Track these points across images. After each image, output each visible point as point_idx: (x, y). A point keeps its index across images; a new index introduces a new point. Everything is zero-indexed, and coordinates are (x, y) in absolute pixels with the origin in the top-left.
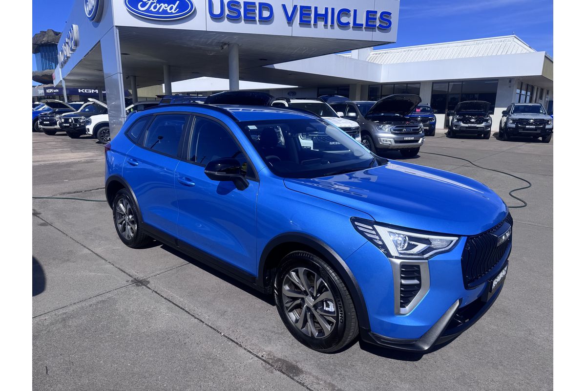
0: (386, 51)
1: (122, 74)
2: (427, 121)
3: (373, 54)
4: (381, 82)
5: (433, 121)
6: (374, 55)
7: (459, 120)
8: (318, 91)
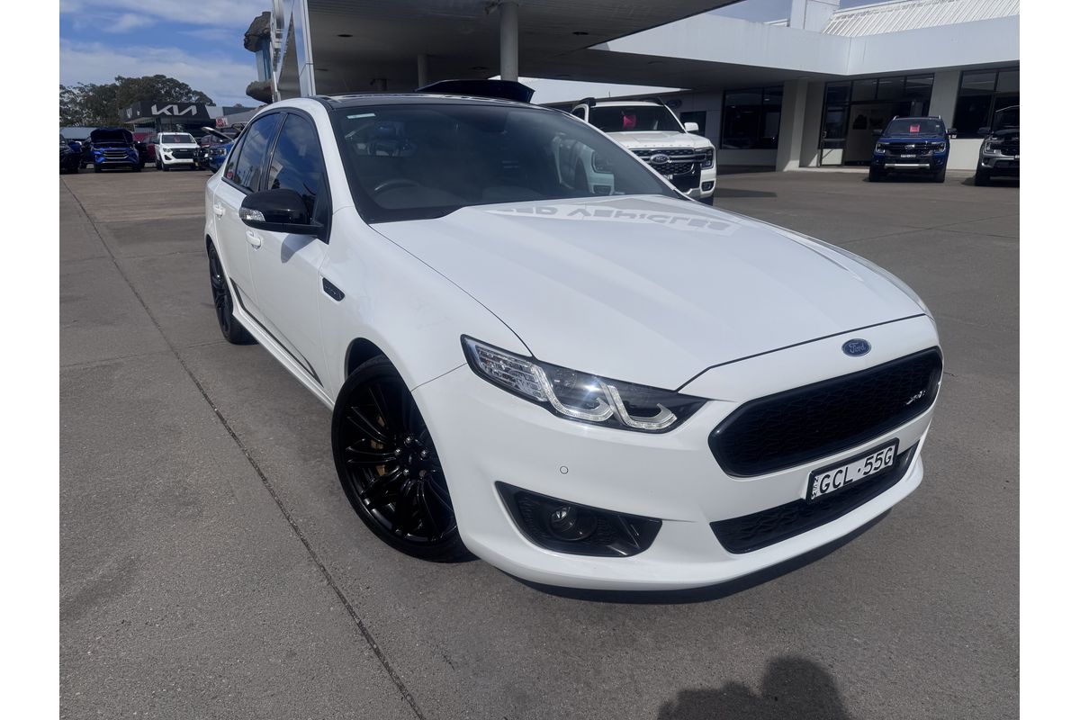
0: (867, 10)
1: (312, 66)
2: (927, 151)
3: (838, 18)
4: (848, 73)
5: (942, 151)
6: (840, 20)
7: (994, 147)
8: (724, 99)
